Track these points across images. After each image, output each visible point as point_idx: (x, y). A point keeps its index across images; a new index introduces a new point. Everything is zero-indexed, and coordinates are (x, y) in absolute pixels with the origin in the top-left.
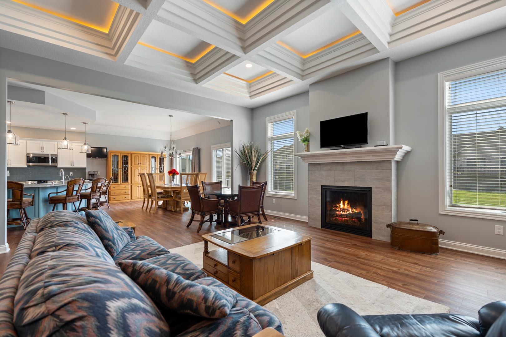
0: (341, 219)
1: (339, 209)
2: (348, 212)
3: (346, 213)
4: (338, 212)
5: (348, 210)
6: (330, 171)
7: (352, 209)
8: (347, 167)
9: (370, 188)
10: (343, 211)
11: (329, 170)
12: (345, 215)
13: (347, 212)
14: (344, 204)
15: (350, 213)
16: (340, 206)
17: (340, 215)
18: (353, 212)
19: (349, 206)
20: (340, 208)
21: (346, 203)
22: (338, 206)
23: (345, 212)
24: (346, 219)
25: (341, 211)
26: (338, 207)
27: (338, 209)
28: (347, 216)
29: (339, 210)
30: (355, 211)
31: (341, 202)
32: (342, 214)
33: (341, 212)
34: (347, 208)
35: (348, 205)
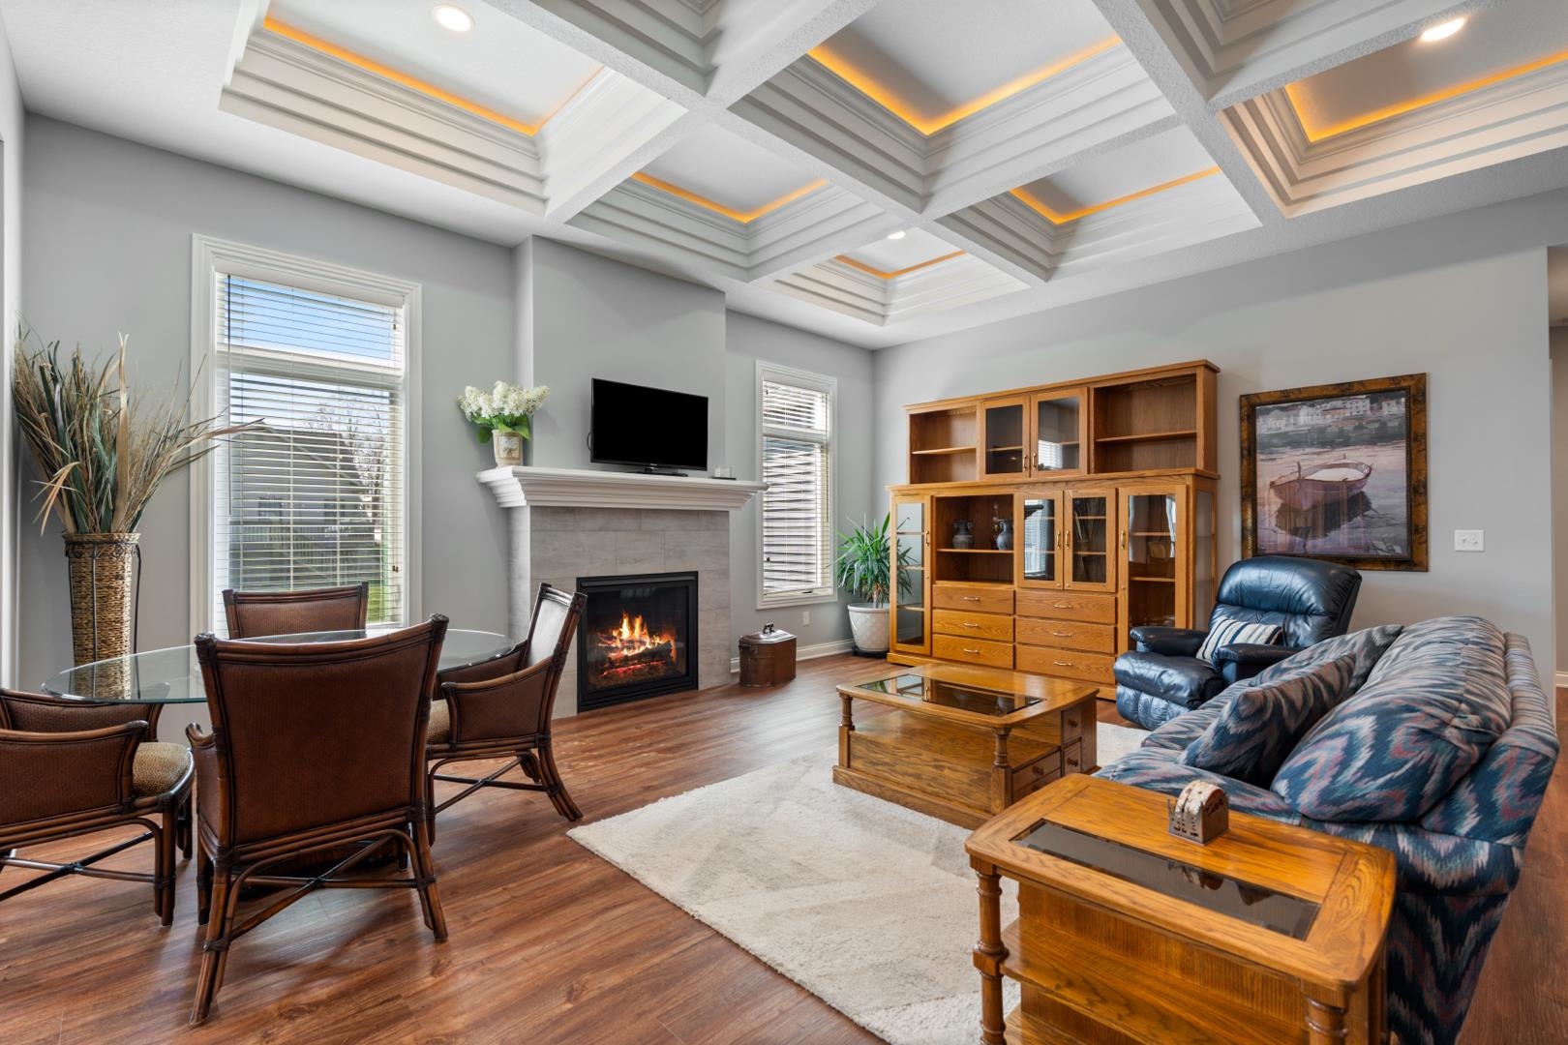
0: (624, 672)
1: (619, 644)
2: (642, 649)
3: (637, 652)
4: (615, 652)
5: (642, 643)
6: (603, 533)
7: (651, 636)
8: (648, 523)
9: (695, 574)
10: (629, 648)
11: (601, 530)
12: (633, 658)
13: (639, 648)
14: (632, 627)
15: (647, 649)
16: (620, 633)
17: (621, 661)
18: (654, 644)
19: (645, 631)
20: (621, 640)
21: (638, 622)
22: (615, 634)
23: (634, 648)
24: (639, 666)
25: (622, 649)
26: (615, 638)
27: (614, 645)
28: (639, 657)
29: (617, 647)
30: (658, 640)
31: (622, 622)
32: (626, 656)
33: (625, 652)
34: (640, 636)
35: (642, 629)
